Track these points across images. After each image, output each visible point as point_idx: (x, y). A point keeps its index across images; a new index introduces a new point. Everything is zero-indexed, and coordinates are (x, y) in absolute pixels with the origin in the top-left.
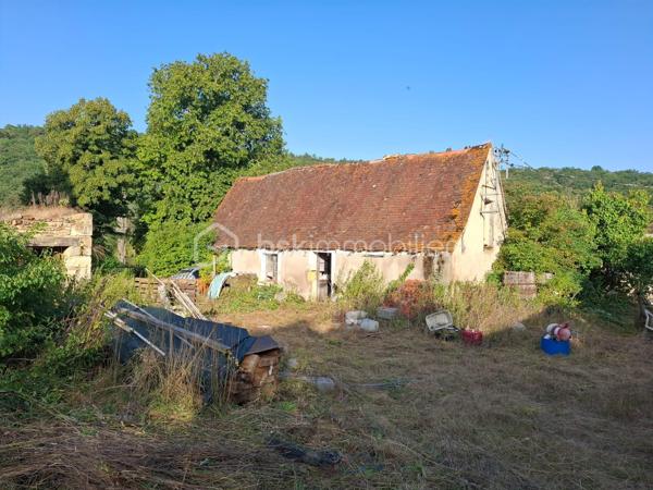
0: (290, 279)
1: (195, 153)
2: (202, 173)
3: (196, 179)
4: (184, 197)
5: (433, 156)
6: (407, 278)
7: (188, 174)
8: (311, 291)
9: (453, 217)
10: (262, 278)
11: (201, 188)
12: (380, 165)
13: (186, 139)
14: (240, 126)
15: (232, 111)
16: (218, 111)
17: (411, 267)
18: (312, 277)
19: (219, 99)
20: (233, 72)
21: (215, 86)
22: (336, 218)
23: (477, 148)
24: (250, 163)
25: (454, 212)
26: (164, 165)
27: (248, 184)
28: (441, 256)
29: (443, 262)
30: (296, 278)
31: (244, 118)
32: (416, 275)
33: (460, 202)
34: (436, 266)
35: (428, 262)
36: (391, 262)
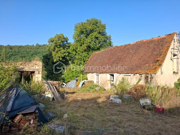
0: (102, 83)
1: (84, 47)
2: (86, 52)
3: (85, 54)
4: (82, 59)
5: (153, 39)
6: (139, 84)
7: (83, 53)
8: (108, 87)
9: (158, 61)
10: (95, 82)
11: (86, 56)
12: (134, 44)
13: (82, 43)
14: (97, 38)
15: (95, 34)
16: (91, 35)
17: (140, 80)
18: (109, 82)
19: (92, 31)
20: (96, 23)
21: (90, 27)
22: (117, 63)
23: (170, 35)
24: (101, 48)
25: (159, 59)
26: (77, 51)
27: (96, 54)
28: (151, 75)
29: (152, 78)
30: (104, 83)
31: (98, 35)
32: (142, 82)
33: (161, 55)
34: (149, 80)
35: (147, 78)
36: (133, 78)
